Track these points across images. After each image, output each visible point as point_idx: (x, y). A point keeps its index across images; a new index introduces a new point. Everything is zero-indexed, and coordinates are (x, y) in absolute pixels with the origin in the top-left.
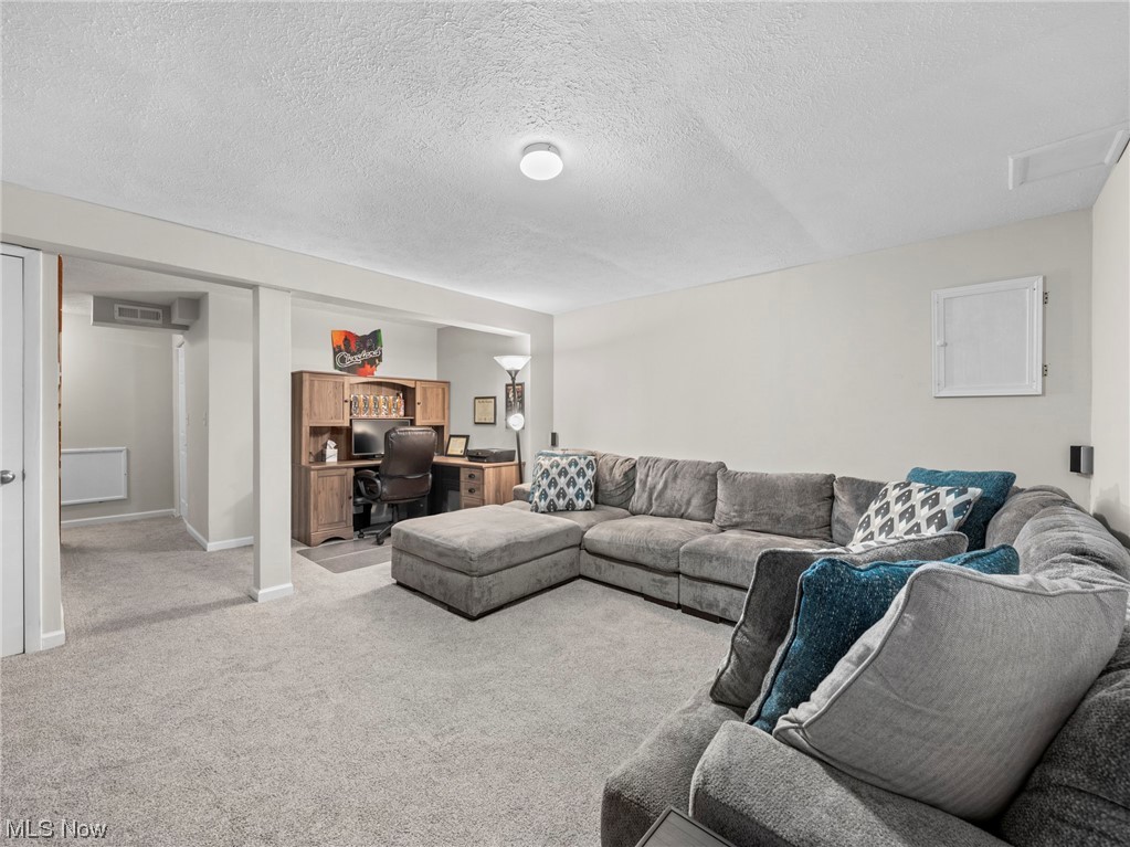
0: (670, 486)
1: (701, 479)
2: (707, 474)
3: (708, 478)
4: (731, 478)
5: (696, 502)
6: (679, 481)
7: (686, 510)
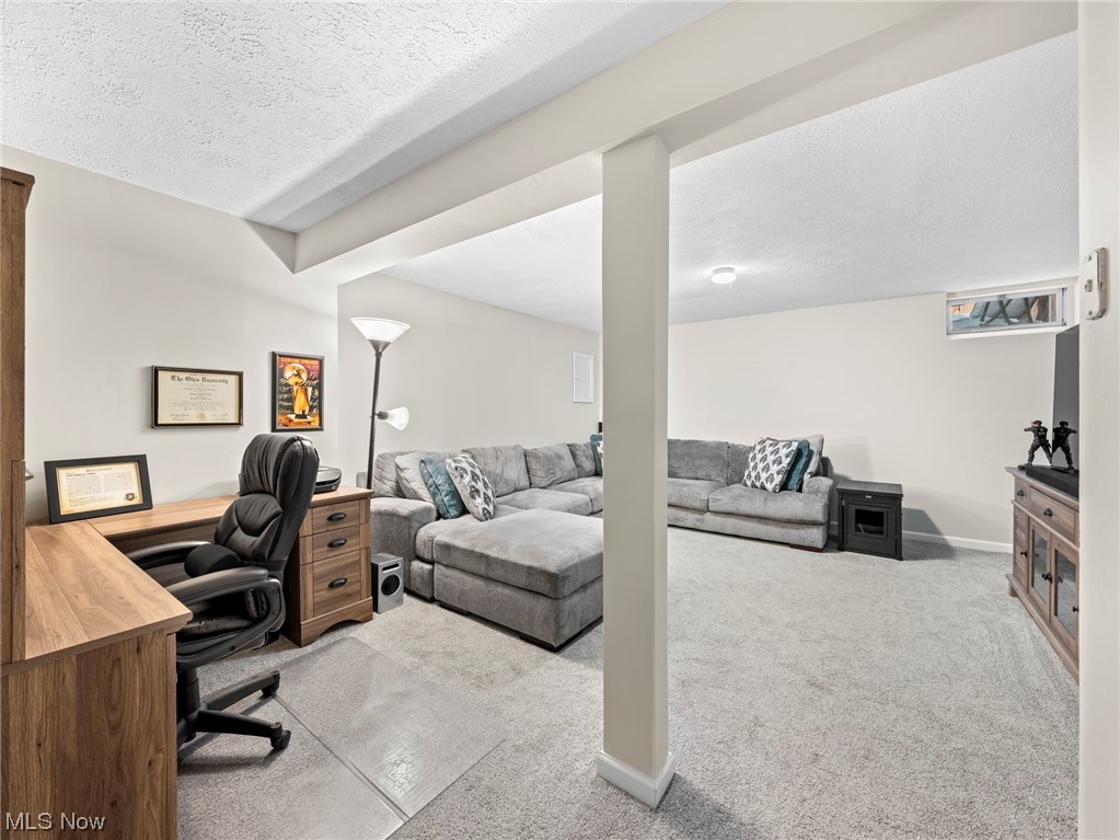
3: (522, 457)
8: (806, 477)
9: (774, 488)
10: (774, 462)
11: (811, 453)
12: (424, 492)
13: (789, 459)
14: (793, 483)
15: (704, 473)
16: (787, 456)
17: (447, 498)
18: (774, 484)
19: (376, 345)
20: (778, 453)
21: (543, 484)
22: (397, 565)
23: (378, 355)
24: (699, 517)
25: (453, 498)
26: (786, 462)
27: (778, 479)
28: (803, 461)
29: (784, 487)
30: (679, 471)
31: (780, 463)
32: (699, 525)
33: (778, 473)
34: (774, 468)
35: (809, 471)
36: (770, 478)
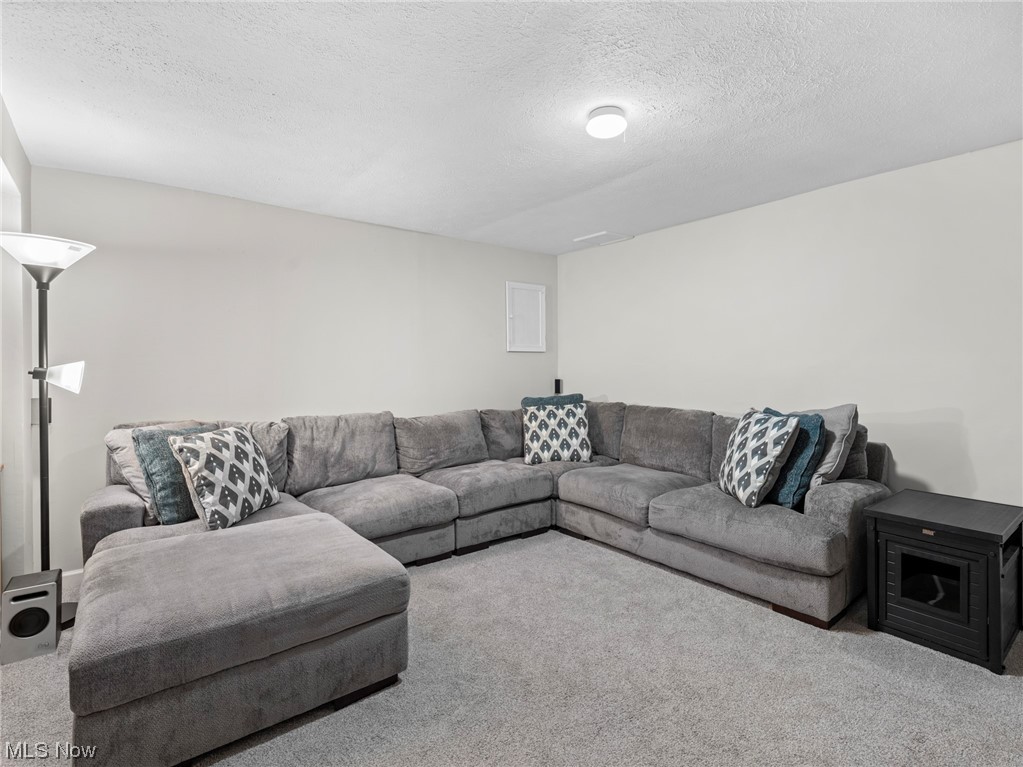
0: (348, 447)
1: (381, 431)
2: (385, 425)
3: (387, 429)
4: (409, 425)
5: (380, 456)
6: (358, 438)
7: (373, 468)
8: (816, 482)
9: (749, 499)
10: (754, 452)
11: (827, 439)
12: (140, 483)
13: (779, 448)
14: (787, 493)
15: (673, 461)
16: (776, 443)
17: (163, 493)
18: (749, 490)
19: (35, 272)
20: (763, 435)
21: (417, 468)
22: (44, 593)
23: (43, 288)
24: (636, 534)
25: (174, 494)
26: (774, 452)
27: (757, 482)
28: (809, 452)
29: (769, 497)
30: (641, 455)
31: (764, 454)
32: (634, 547)
33: (759, 472)
34: (754, 463)
35: (822, 470)
36: (745, 481)
